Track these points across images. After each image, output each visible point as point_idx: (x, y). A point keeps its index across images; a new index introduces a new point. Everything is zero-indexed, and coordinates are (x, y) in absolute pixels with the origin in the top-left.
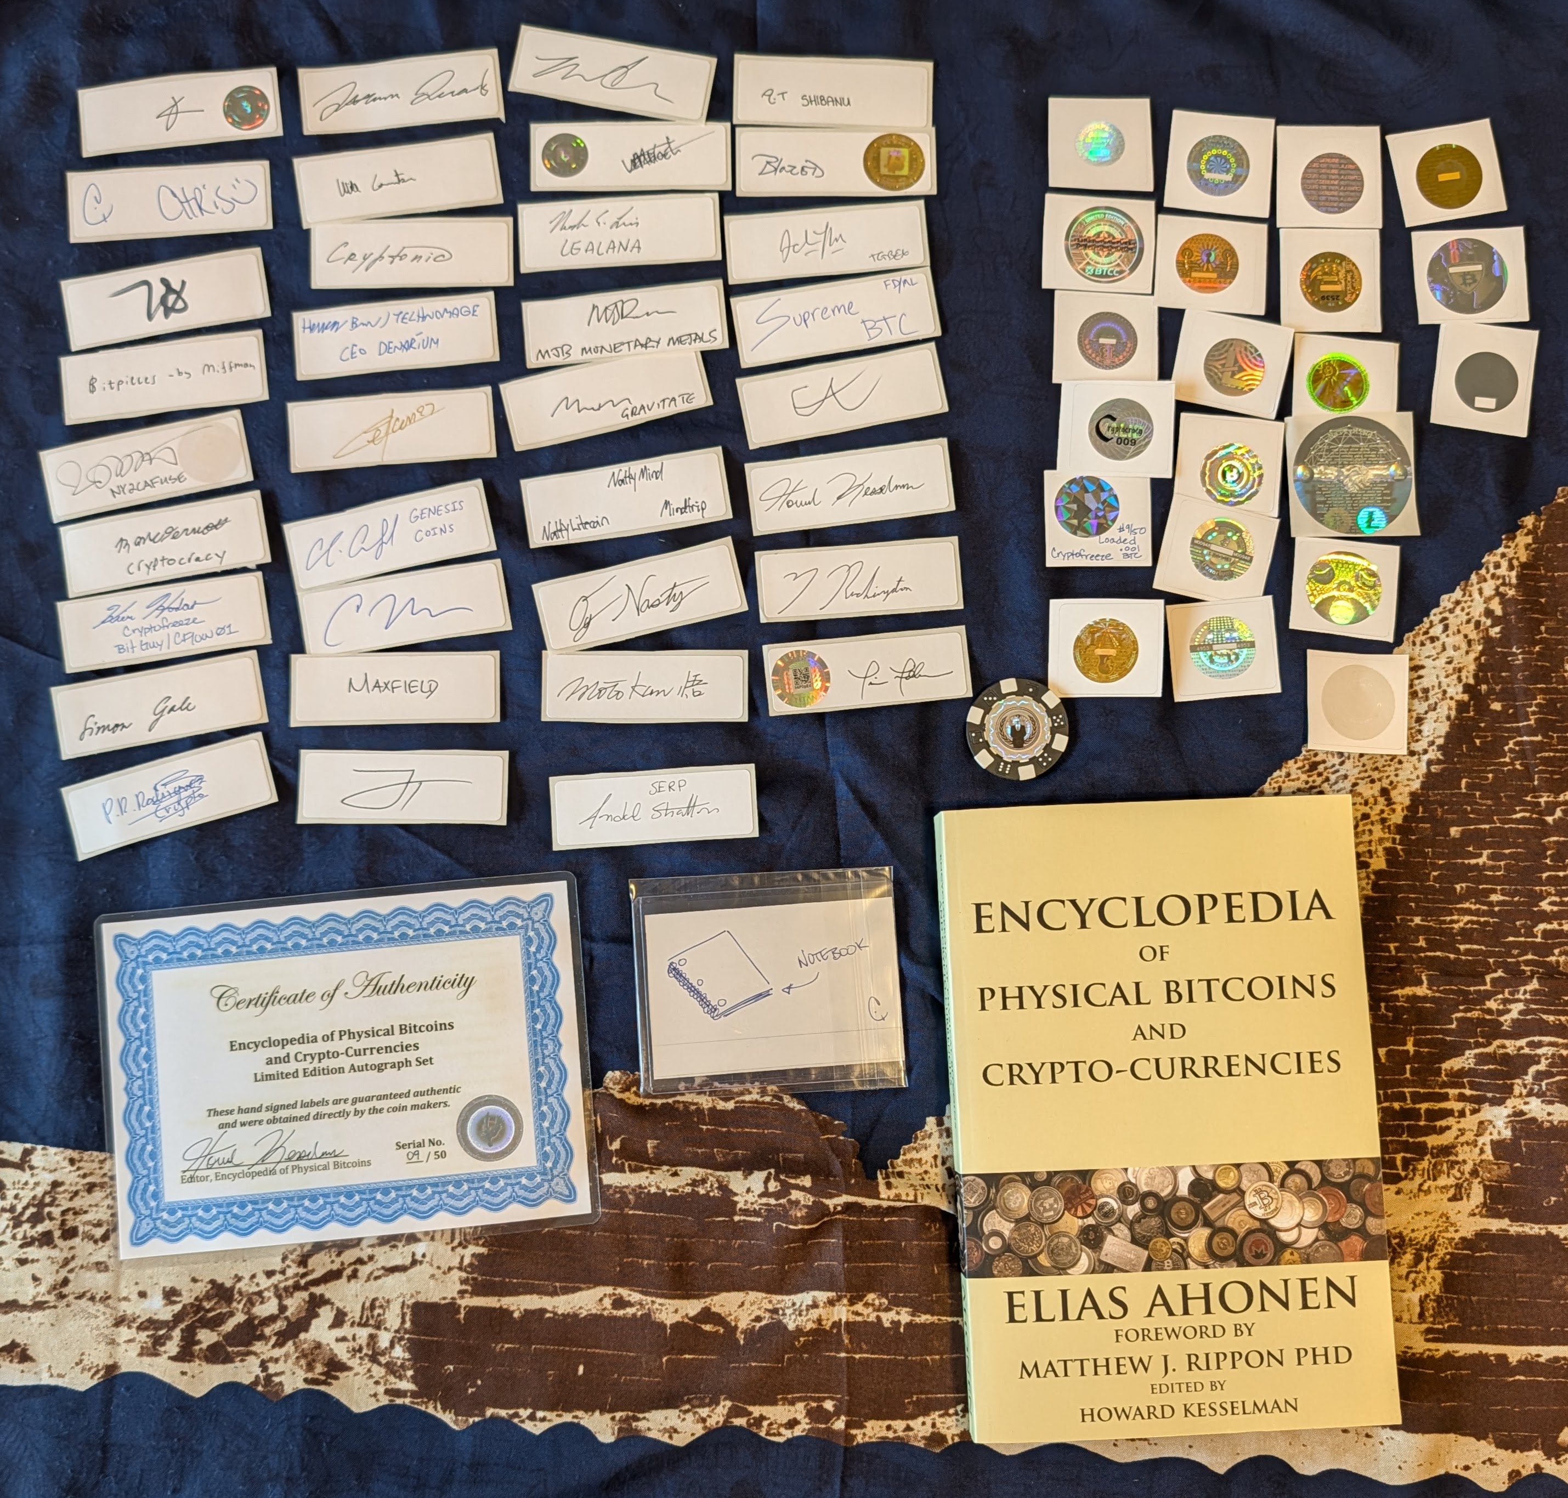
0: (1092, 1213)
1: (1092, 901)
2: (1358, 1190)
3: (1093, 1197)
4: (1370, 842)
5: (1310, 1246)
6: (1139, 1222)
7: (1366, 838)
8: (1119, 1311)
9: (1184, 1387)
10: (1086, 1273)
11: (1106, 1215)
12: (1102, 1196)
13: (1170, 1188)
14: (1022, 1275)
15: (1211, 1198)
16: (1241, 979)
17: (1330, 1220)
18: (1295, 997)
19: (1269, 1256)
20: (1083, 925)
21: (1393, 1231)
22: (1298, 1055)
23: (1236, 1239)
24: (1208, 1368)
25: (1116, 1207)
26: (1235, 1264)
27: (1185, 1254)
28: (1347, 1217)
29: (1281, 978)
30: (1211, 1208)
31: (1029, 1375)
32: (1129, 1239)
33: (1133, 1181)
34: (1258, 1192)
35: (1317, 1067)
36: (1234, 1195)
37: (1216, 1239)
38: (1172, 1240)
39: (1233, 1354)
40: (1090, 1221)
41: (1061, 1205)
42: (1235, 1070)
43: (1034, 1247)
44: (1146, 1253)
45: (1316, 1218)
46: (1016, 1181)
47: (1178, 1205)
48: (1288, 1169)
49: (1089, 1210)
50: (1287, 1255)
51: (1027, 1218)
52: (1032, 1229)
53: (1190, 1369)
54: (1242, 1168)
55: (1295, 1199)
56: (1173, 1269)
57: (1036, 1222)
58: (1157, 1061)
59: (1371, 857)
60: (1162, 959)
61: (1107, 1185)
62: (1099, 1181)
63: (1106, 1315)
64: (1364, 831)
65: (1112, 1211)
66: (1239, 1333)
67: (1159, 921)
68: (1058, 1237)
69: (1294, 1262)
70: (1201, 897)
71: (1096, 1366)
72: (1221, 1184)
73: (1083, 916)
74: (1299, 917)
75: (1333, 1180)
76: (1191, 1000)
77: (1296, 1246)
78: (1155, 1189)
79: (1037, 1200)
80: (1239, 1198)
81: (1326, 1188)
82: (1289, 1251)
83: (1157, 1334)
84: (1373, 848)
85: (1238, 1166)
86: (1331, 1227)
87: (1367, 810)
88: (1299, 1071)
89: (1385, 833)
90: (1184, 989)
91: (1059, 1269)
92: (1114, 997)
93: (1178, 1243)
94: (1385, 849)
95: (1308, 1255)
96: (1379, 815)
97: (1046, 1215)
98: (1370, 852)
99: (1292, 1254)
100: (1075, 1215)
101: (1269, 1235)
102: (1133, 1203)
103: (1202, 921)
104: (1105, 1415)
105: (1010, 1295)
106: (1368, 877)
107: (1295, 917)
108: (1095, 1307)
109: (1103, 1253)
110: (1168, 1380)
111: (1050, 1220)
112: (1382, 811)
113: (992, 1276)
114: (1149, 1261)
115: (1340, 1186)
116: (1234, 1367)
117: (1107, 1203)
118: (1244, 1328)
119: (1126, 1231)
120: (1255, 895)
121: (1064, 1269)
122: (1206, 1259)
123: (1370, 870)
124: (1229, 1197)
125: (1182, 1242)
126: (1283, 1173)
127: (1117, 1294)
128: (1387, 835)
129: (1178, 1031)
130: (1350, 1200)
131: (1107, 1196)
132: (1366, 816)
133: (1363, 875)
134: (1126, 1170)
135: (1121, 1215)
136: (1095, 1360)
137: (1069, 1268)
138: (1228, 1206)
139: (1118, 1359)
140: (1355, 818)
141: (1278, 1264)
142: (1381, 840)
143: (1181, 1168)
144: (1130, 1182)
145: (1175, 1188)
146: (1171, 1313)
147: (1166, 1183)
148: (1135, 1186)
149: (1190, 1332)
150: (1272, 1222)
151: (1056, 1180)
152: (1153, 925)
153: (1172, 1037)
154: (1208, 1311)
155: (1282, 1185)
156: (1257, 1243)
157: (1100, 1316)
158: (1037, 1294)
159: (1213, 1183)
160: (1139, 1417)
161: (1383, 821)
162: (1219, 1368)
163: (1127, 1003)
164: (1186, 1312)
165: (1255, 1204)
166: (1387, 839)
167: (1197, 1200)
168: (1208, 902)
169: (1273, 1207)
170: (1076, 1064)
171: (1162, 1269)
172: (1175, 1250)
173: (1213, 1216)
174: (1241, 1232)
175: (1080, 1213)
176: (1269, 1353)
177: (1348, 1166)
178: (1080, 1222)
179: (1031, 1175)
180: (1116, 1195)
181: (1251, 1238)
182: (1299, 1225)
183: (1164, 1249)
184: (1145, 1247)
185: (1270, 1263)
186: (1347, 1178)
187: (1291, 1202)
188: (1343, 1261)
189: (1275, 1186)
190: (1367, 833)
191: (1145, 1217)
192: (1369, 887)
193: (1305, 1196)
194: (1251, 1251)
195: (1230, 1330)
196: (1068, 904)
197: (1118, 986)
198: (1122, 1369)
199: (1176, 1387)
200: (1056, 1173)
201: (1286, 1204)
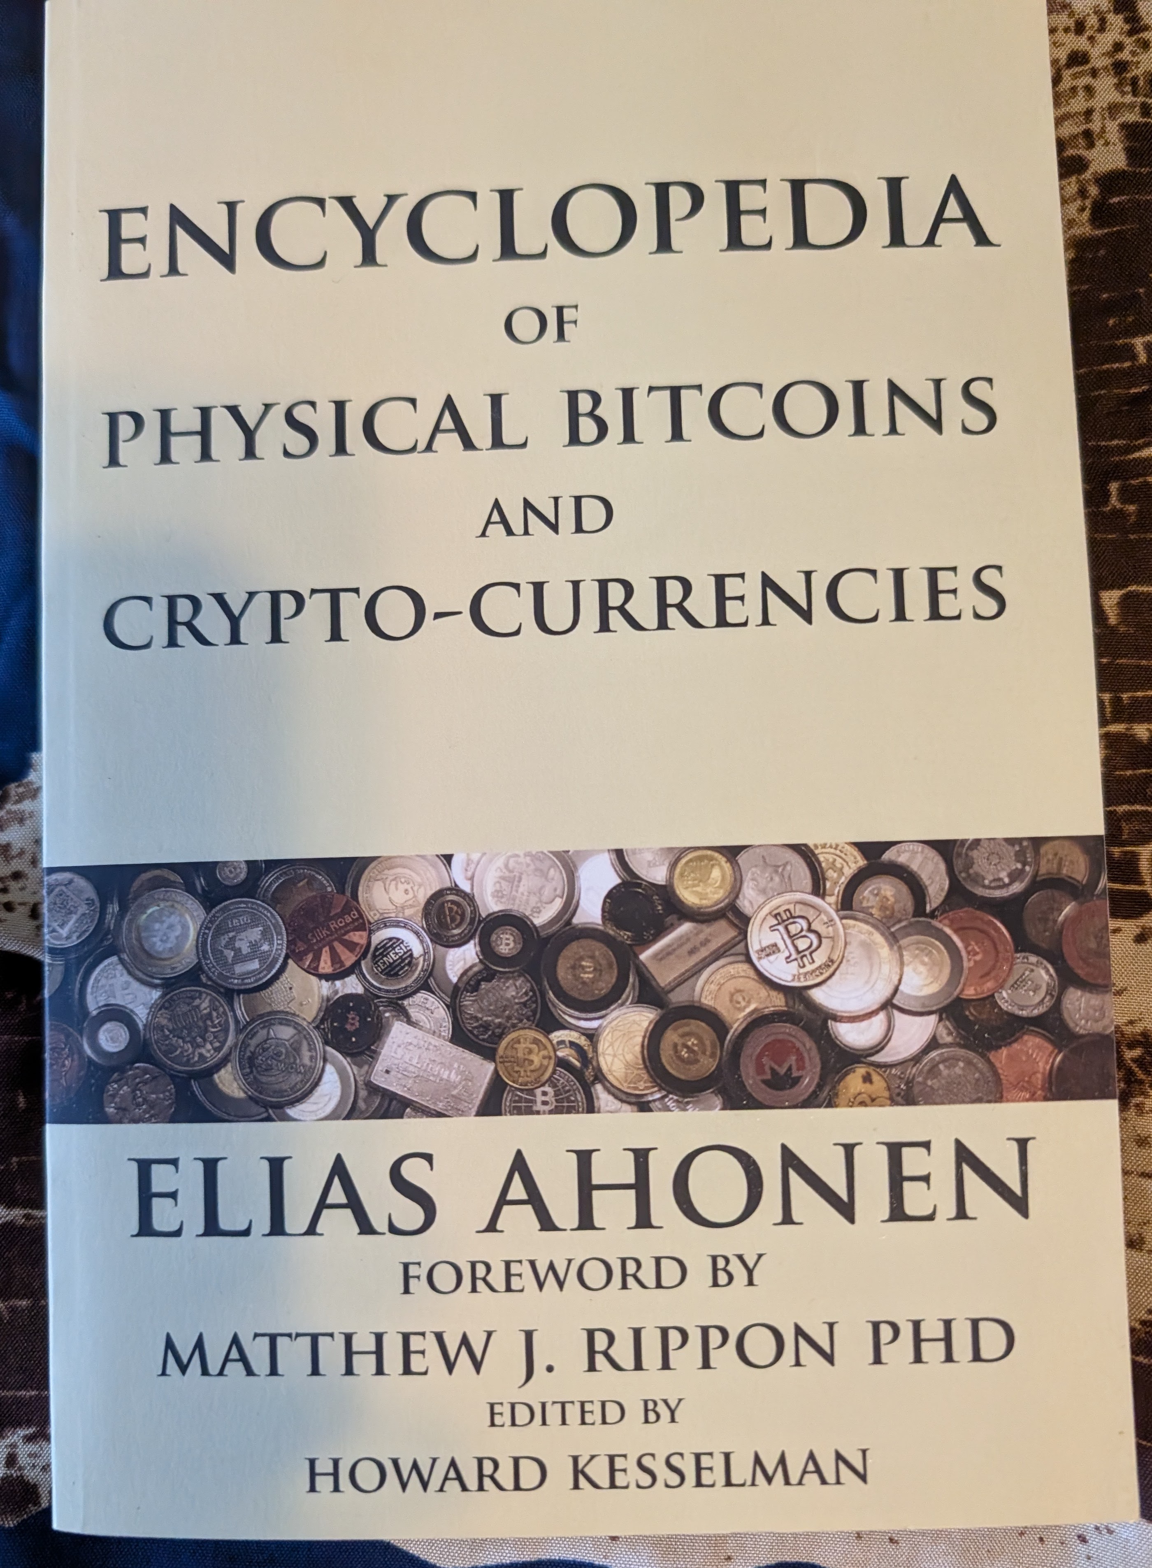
0: (357, 964)
1: (391, 199)
2: (1046, 920)
3: (363, 924)
4: (1089, 113)
5: (916, 1059)
6: (476, 988)
7: (1078, 104)
8: (411, 1214)
9: (573, 1412)
10: (333, 1116)
11: (392, 972)
12: (386, 923)
13: (558, 904)
14: (173, 1120)
15: (661, 931)
16: (759, 387)
17: (970, 992)
18: (893, 430)
19: (808, 1082)
20: (369, 257)
21: (1128, 1030)
22: (899, 574)
23: (722, 1039)
24: (638, 1366)
25: (417, 950)
26: (718, 1101)
27: (589, 1074)
28: (1015, 986)
29: (858, 387)
30: (659, 957)
31: (183, 1368)
32: (447, 1031)
33: (465, 886)
34: (783, 919)
35: (946, 605)
36: (723, 923)
37: (671, 1037)
38: (557, 1036)
39: (705, 1331)
40: (352, 986)
41: (279, 945)
42: (733, 611)
43: (207, 1050)
44: (490, 1067)
45: (934, 988)
46: (168, 884)
47: (574, 949)
48: (862, 862)
49: (349, 959)
50: (854, 1082)
51: (193, 976)
52: (205, 1005)
53: (592, 1367)
54: (742, 858)
55: (878, 938)
56: (557, 1111)
57: (215, 987)
58: (539, 587)
59: (1091, 145)
60: (561, 336)
61: (398, 896)
62: (378, 888)
63: (379, 1222)
64: (1074, 89)
65: (408, 959)
66: (723, 1278)
67: (555, 247)
68: (268, 1025)
69: (873, 1101)
70: (662, 190)
71: (349, 1353)
72: (689, 895)
73: (368, 236)
74: (908, 239)
75: (979, 891)
76: (629, 437)
77: (878, 1058)
78: (521, 906)
79: (220, 931)
80: (732, 933)
81: (963, 913)
82: (861, 1071)
83: (508, 1275)
84: (1095, 126)
85: (732, 853)
86: (971, 1013)
87: (1081, 43)
88: (901, 615)
89: (1123, 93)
90: (611, 411)
91: (266, 1105)
92: (437, 429)
93: (572, 1044)
94: (1123, 126)
95: (909, 1083)
96: (1110, 54)
97: (239, 969)
98: (1088, 134)
99: (867, 1079)
100: (313, 971)
101: (808, 1029)
102: (461, 943)
103: (664, 243)
104: (368, 1475)
105: (144, 1167)
106: (1082, 193)
107: (897, 238)
108: (354, 1204)
109: (380, 1066)
110: (534, 1393)
111: (251, 983)
112: (1118, 47)
113: (104, 1119)
114: (497, 1087)
115: (999, 908)
116: (706, 1365)
117: (395, 942)
118: (736, 1267)
119: (441, 1013)
120: (798, 187)
121: (279, 1106)
122: (644, 1086)
123: (1088, 175)
124: (706, 930)
125: (583, 1041)
126: (849, 871)
127: (412, 1171)
128: (1129, 99)
129: (593, 514)
130: (1023, 944)
131: (397, 924)
132: (1077, 59)
133: (1073, 188)
134: (448, 858)
135: (430, 972)
136: (348, 1338)
137: (293, 1103)
138: (704, 953)
139: (406, 1337)
140: (1054, 62)
141: (830, 1105)
142: (1113, 109)
143: (586, 855)
144: (455, 889)
145: (570, 905)
146: (547, 1223)
147: (547, 893)
148: (469, 898)
149: (595, 1274)
150: (819, 996)
151: (271, 882)
152: (543, 255)
153: (579, 529)
154: (644, 1220)
155: (847, 903)
156: (778, 1050)
157: (366, 1227)
158: (210, 1166)
159: (666, 892)
160: (453, 1486)
161: (1120, 68)
162: (666, 1365)
163: (468, 444)
164: (586, 1221)
165: (773, 949)
166: (1132, 106)
167: (625, 936)
168: (680, 201)
169: (820, 958)
170: (334, 595)
171: (530, 1111)
172: (562, 1063)
173: (664, 977)
174: (736, 1020)
175: (325, 966)
176: (799, 1332)
177: (1020, 856)
178: (325, 988)
179: (208, 869)
180: (418, 922)
181: (762, 1038)
182: (888, 1005)
183: (536, 1060)
184: (489, 1054)
185: (806, 1104)
186: (1017, 887)
187: (868, 948)
188: (1000, 1099)
189: (828, 905)
190: (1081, 93)
191: (490, 976)
192: (1086, 214)
193: (907, 931)
194: (760, 1069)
195: (700, 1271)
196: (332, 206)
197: (449, 404)
198: (417, 1363)
199: (554, 1413)
200: (272, 865)
201: (854, 952)
